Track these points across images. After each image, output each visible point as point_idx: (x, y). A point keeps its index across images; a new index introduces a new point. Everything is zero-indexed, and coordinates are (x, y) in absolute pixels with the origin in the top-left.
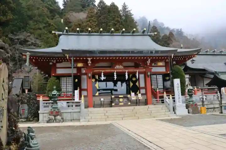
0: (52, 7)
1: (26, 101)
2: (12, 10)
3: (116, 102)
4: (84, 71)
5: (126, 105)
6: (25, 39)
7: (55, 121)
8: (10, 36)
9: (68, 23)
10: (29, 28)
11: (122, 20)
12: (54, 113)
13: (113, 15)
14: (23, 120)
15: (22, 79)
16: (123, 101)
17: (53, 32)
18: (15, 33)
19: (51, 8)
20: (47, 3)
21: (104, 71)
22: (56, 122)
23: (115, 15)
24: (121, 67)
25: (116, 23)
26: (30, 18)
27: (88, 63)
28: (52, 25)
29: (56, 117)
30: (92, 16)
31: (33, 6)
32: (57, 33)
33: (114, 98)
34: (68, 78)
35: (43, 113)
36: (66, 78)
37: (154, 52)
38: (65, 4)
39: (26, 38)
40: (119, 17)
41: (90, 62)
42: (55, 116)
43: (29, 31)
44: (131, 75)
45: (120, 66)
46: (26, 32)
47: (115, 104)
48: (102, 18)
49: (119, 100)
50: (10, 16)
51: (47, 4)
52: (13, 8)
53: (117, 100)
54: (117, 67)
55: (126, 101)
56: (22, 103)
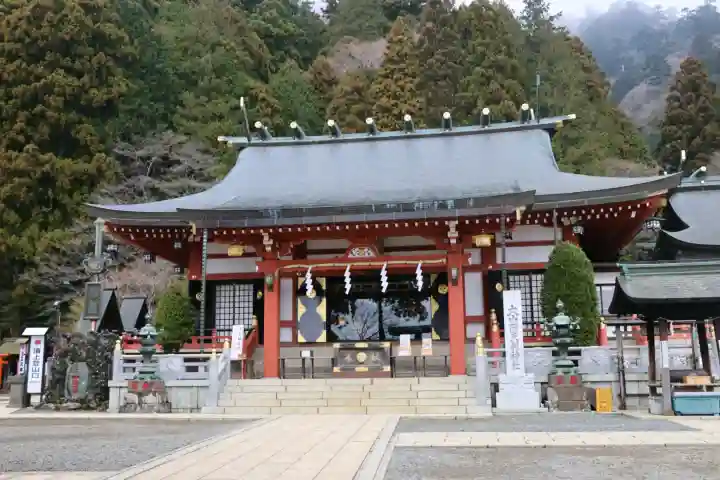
0: (279, 26)
1: (84, 354)
2: (128, 64)
3: (346, 363)
4: (257, 268)
5: (375, 373)
6: (165, 158)
7: (138, 408)
8: (122, 148)
9: (325, 85)
10: (182, 116)
11: (515, 61)
12: (140, 389)
13: (480, 44)
14: (71, 405)
15: (111, 292)
16: (368, 359)
17: (221, 139)
18: (135, 138)
19: (275, 31)
20: (261, 14)
21: (315, 266)
22: (143, 411)
23: (487, 46)
24: (368, 253)
25: (490, 72)
26: (190, 80)
27: (264, 243)
28: (264, 100)
29: (143, 399)
30: (402, 57)
31: (197, 40)
32: (231, 141)
33: (340, 349)
34: (237, 287)
35: (121, 387)
36: (232, 288)
37: (450, 203)
38: (331, 9)
39: (167, 152)
40: (503, 48)
41: (267, 241)
42: (140, 395)
43: (181, 129)
44: (433, 277)
45: (366, 250)
46: (175, 130)
47: (342, 369)
48: (437, 60)
49: (354, 357)
50: (121, 84)
51: (264, 20)
52: (130, 58)
53: (348, 358)
54: (356, 253)
55: (376, 362)
56: (73, 360)
